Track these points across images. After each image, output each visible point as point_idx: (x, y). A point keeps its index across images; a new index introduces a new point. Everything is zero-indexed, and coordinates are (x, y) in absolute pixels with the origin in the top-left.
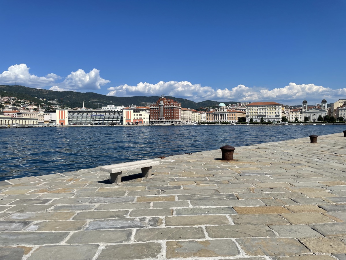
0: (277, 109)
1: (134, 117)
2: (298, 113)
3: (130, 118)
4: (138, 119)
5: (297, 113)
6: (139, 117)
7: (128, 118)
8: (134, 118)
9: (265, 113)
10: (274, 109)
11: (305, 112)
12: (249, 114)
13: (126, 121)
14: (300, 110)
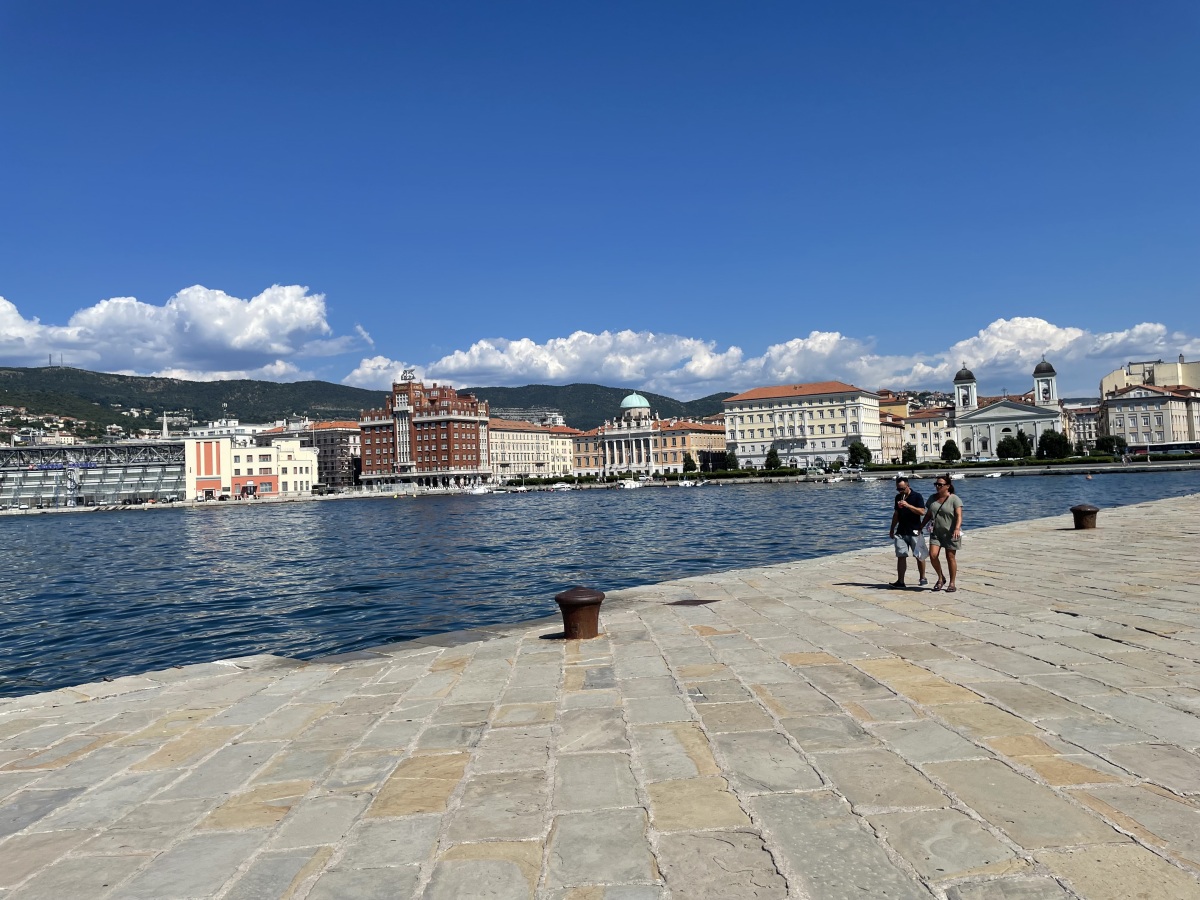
0: (849, 412)
1: (237, 466)
2: (936, 424)
3: (219, 472)
4: (256, 472)
5: (932, 423)
6: (256, 465)
7: (209, 470)
8: (237, 471)
9: (802, 428)
10: (838, 413)
11: (965, 420)
12: (738, 435)
13: (200, 484)
14: (947, 415)
